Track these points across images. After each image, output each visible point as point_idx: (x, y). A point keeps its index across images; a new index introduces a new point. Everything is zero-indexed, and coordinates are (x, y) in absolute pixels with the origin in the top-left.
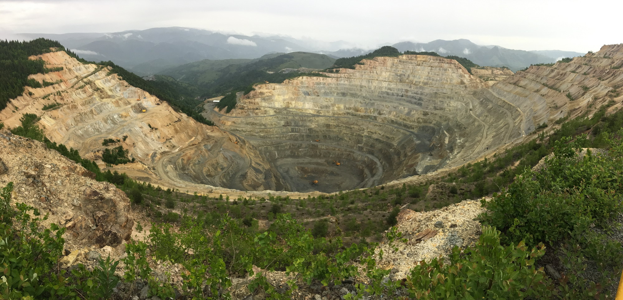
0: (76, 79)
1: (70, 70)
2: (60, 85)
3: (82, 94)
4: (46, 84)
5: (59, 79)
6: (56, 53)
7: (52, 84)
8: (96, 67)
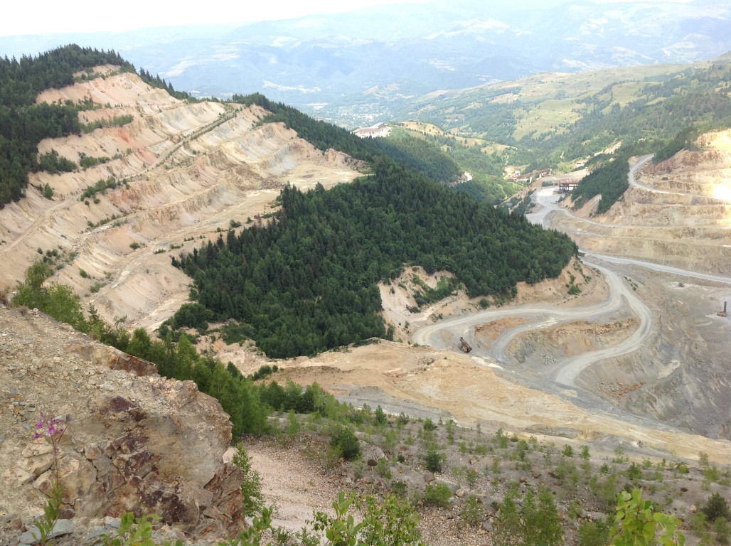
0: (169, 143)
1: (151, 121)
2: (126, 163)
3: (190, 182)
4: (87, 163)
5: (124, 147)
6: (110, 80)
7: (103, 161)
8: (223, 111)
